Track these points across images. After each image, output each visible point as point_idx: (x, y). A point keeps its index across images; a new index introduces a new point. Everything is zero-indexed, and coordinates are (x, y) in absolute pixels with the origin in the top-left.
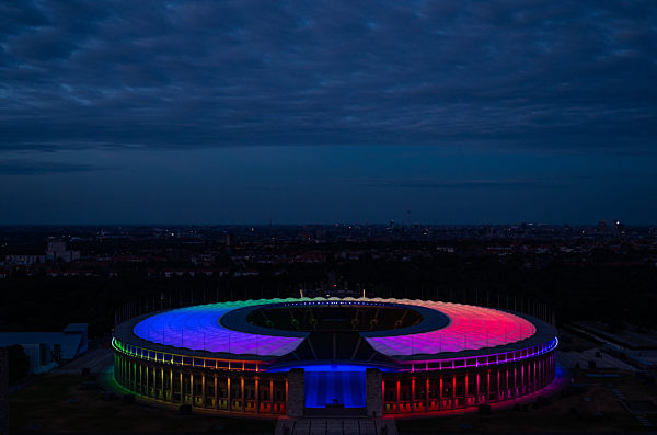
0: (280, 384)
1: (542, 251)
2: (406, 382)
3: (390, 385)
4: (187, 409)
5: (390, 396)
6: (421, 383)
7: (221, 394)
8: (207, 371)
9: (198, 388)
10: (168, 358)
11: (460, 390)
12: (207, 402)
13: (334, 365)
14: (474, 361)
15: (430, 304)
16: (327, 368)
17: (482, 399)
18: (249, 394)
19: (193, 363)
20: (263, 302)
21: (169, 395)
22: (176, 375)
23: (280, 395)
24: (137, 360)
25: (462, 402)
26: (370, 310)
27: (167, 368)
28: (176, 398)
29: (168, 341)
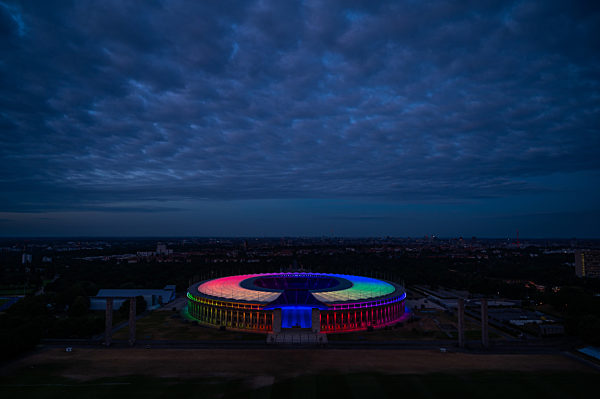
0: (269, 316)
1: (396, 250)
2: (331, 315)
3: (324, 317)
4: (223, 328)
5: (323, 322)
6: (339, 316)
7: (241, 321)
8: (234, 309)
9: (229, 318)
10: (215, 302)
11: (358, 319)
12: (234, 325)
13: (296, 306)
14: (364, 305)
15: (343, 276)
16: (293, 308)
17: (369, 324)
18: (254, 321)
19: (227, 304)
20: (262, 275)
21: (215, 321)
22: (218, 311)
23: (269, 322)
24: (200, 303)
25: (359, 325)
26: (314, 279)
27: (214, 307)
28: (218, 322)
29: (215, 294)
